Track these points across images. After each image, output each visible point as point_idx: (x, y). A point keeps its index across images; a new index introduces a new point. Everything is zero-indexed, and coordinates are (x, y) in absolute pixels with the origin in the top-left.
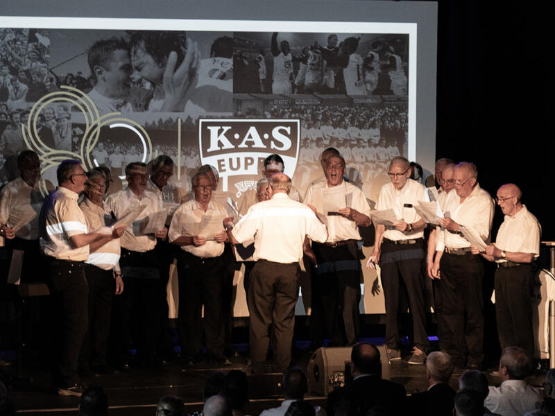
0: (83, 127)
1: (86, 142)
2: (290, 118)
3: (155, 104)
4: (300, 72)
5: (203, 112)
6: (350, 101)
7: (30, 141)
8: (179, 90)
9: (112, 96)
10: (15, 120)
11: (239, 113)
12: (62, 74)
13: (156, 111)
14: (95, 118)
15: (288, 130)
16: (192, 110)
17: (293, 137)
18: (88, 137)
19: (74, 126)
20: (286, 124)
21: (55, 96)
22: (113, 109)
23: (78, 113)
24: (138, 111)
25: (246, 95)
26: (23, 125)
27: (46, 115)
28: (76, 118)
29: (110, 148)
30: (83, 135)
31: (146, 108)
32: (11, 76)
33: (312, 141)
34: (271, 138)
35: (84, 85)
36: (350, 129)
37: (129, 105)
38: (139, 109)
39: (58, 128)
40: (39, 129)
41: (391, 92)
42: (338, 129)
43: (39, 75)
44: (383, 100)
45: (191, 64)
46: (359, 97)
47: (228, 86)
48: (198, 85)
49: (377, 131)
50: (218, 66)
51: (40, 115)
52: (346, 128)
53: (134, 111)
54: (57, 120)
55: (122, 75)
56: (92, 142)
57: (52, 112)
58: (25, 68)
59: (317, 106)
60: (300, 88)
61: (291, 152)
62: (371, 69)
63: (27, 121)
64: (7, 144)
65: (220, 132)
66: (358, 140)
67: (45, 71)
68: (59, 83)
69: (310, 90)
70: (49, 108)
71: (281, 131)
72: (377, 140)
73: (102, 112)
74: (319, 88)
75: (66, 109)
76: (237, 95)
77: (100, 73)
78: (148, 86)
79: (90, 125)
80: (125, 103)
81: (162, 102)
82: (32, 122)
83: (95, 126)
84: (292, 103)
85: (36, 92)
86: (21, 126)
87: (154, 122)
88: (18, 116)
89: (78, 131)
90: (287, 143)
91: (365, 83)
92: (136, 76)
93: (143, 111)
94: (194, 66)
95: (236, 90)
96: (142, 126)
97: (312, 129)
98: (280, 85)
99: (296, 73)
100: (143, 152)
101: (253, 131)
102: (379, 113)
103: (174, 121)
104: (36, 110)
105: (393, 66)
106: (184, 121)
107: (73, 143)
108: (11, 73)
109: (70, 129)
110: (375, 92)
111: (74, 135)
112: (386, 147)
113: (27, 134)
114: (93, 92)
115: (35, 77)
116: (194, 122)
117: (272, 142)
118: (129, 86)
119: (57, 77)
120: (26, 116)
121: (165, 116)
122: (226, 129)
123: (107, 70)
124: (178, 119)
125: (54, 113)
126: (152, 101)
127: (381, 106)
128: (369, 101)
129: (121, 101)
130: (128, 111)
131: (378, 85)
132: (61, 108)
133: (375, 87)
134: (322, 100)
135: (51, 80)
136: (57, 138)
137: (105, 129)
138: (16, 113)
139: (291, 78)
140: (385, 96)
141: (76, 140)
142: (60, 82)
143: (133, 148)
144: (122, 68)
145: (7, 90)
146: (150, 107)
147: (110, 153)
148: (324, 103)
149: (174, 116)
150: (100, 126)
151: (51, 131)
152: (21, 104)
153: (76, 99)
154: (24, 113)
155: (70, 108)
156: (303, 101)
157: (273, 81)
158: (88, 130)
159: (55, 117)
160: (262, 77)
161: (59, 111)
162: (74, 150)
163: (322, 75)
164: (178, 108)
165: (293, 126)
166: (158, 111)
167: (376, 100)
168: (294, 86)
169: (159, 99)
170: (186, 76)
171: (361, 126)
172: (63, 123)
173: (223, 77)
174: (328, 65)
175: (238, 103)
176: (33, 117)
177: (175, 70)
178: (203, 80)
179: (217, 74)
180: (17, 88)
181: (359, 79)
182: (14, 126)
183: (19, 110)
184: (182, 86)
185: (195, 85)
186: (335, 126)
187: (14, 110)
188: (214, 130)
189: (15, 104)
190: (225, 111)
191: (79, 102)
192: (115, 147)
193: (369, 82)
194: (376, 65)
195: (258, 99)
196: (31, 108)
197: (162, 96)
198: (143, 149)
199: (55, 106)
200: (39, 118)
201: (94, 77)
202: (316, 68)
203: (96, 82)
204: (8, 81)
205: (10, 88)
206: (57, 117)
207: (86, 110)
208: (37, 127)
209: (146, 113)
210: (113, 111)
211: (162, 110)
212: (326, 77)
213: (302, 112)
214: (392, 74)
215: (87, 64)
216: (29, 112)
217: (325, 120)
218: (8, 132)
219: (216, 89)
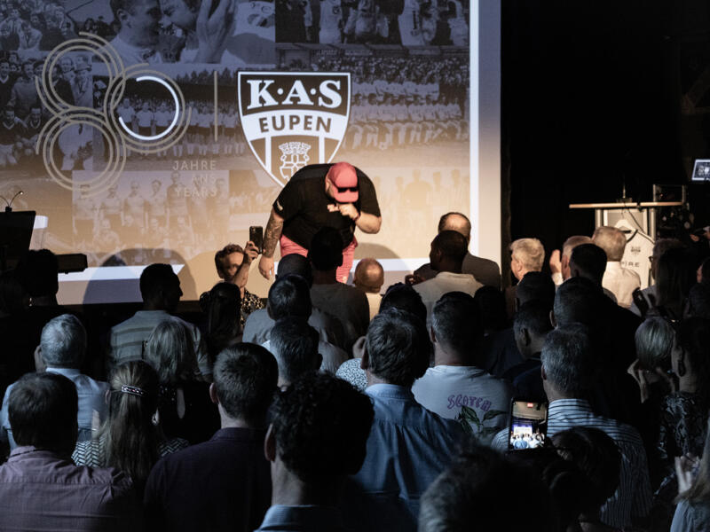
0: (106, 80)
1: (110, 98)
2: (339, 71)
3: (187, 54)
4: (350, 19)
6: (406, 53)
7: (45, 96)
8: (214, 39)
9: (139, 45)
10: (27, 72)
11: (283, 65)
12: (81, 18)
13: (188, 62)
15: (338, 84)
16: (229, 61)
17: (343, 92)
18: (112, 91)
19: (96, 78)
20: (335, 78)
21: (73, 44)
22: (141, 60)
23: (100, 64)
24: (168, 61)
25: (289, 45)
26: (36, 77)
27: (62, 66)
28: (98, 69)
29: (137, 104)
31: (177, 58)
32: (22, 21)
33: (364, 97)
34: (319, 94)
35: (107, 31)
36: (406, 84)
37: (158, 55)
38: (169, 59)
39: (77, 81)
40: (56, 82)
41: (451, 43)
42: (393, 84)
43: (54, 19)
44: (443, 51)
45: (227, 9)
46: (415, 48)
47: (269, 33)
48: (236, 33)
49: (436, 87)
50: (257, 10)
52: (401, 82)
53: (164, 62)
54: (76, 72)
55: (149, 20)
56: (116, 98)
57: (69, 62)
58: (38, 11)
59: (370, 57)
60: (350, 37)
61: (341, 110)
62: (428, 16)
63: (41, 73)
64: (18, 99)
65: (262, 86)
66: (416, 97)
67: (61, 15)
68: (77, 29)
69: (363, 39)
71: (331, 87)
72: (435, 96)
73: (127, 63)
74: (371, 38)
75: (86, 59)
76: (281, 45)
77: (124, 17)
78: (179, 33)
79: (114, 78)
80: (153, 53)
81: (195, 52)
82: (47, 74)
83: (120, 79)
84: (341, 54)
85: (51, 39)
86: (34, 79)
87: (187, 76)
88: (31, 66)
89: (100, 84)
90: (337, 100)
91: (423, 31)
92: (165, 21)
93: (173, 62)
94: (231, 10)
95: (279, 39)
96: (174, 80)
97: (364, 84)
98: (328, 34)
99: (345, 19)
100: (174, 109)
101: (298, 85)
102: (438, 66)
103: (210, 73)
104: (51, 61)
105: (452, 13)
106: (221, 73)
107: (95, 98)
108: (21, 17)
109: (91, 83)
110: (433, 42)
111: (96, 89)
112: (446, 104)
113: (41, 87)
114: (118, 40)
115: (49, 22)
116: (231, 75)
117: (320, 99)
118: (158, 33)
119: (74, 22)
120: (40, 66)
121: (200, 68)
122: (268, 83)
123: (132, 14)
124: (214, 71)
125: (72, 64)
126: (184, 50)
127: (440, 58)
128: (427, 52)
129: (148, 50)
130: (158, 62)
131: (437, 34)
132: (81, 58)
133: (433, 36)
134: (374, 51)
135: (69, 25)
136: (76, 92)
137: (131, 82)
138: (27, 63)
139: (340, 26)
140: (444, 47)
141: (98, 95)
142: (78, 28)
143: (164, 104)
144: (149, 12)
145: (17, 36)
146: (182, 58)
147: (137, 110)
148: (376, 54)
149: (210, 68)
150: (125, 79)
151: (69, 84)
152: (34, 53)
153: (97, 48)
154: (38, 64)
155: (90, 59)
156: (354, 52)
157: (319, 29)
158: (111, 83)
159: (73, 69)
160: (308, 24)
161: (77, 60)
162: (96, 106)
163: (374, 23)
164: (214, 59)
165: (343, 80)
166: (192, 62)
167: (435, 51)
168: (343, 35)
169: (192, 49)
170: (222, 23)
171: (418, 80)
172: (82, 75)
173: (264, 23)
174: (380, 11)
175: (282, 53)
176: (48, 68)
177: (209, 16)
178: (241, 27)
179: (258, 19)
180: (29, 35)
181: (415, 28)
182: (27, 78)
183: (33, 60)
184: (218, 33)
185: (233, 32)
186: (390, 80)
187: (26, 60)
188: (255, 84)
189: (28, 53)
190: (267, 62)
192: (143, 102)
193: (427, 31)
194: (434, 12)
195: (304, 49)
196: (46, 58)
197: (195, 44)
198: (175, 106)
199: (74, 56)
200: (56, 69)
201: (117, 22)
202: (367, 14)
203: (120, 28)
204: (19, 26)
205: (21, 34)
206: (76, 69)
207: (109, 61)
208: (54, 80)
209: (177, 64)
210: (140, 62)
211: (196, 60)
212: (378, 25)
213: (352, 64)
214: (452, 22)
216: (43, 62)
217: (379, 74)
218: (19, 85)
219: (255, 36)
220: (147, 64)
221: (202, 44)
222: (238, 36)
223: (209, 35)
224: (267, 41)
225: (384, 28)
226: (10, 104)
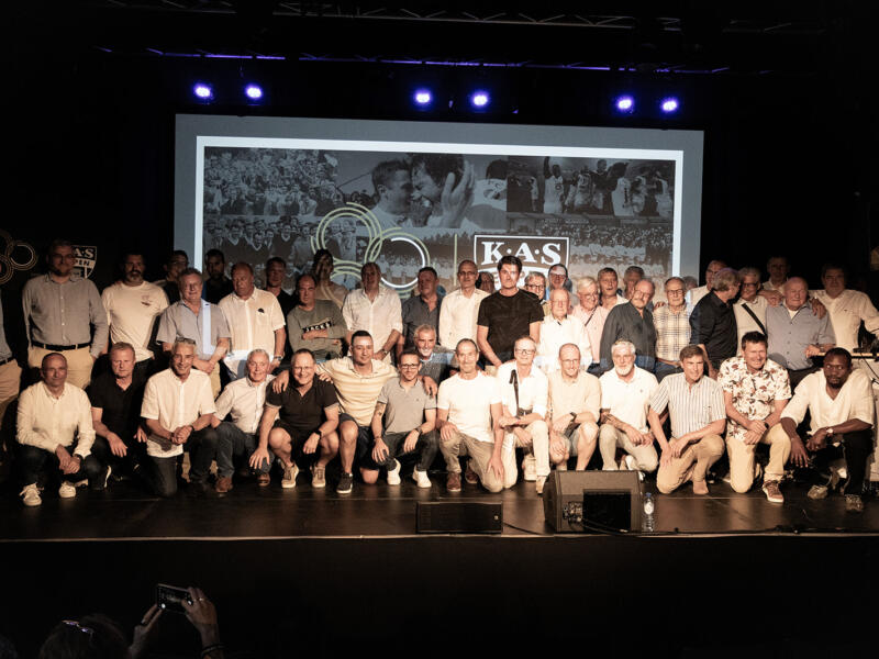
0: (367, 240)
1: (369, 254)
2: (560, 235)
3: (433, 220)
4: (570, 194)
5: (477, 228)
6: (617, 222)
8: (456, 208)
9: (394, 213)
10: (305, 233)
11: (512, 230)
12: (348, 190)
13: (434, 227)
14: (378, 232)
15: (558, 246)
16: (468, 226)
17: (562, 253)
18: (371, 249)
19: (359, 238)
20: (556, 242)
21: (342, 212)
22: (395, 224)
23: (362, 227)
24: (417, 226)
25: (518, 214)
27: (332, 229)
28: (360, 232)
30: (366, 248)
31: (425, 224)
32: (302, 193)
33: (581, 257)
34: (542, 254)
35: (368, 202)
36: (617, 247)
37: (409, 220)
38: (418, 224)
39: (343, 240)
40: (327, 240)
41: (658, 214)
42: (605, 247)
43: (327, 192)
44: (649, 221)
45: (468, 185)
46: (625, 218)
47: (502, 205)
48: (474, 204)
49: (643, 250)
50: (492, 186)
51: (328, 228)
52: (612, 246)
53: (414, 226)
54: (344, 233)
55: (403, 194)
56: (375, 254)
57: (338, 226)
58: (315, 186)
59: (586, 225)
60: (570, 209)
62: (638, 192)
63: (315, 234)
64: (296, 254)
65: (493, 247)
66: (625, 258)
67: (333, 188)
68: (345, 201)
69: (581, 210)
70: (336, 222)
71: (551, 248)
72: (642, 258)
73: (384, 227)
74: (588, 209)
75: (351, 224)
76: (510, 213)
77: (384, 191)
78: (427, 203)
79: (373, 238)
80: (405, 219)
81: (440, 218)
82: (320, 234)
83: (378, 239)
84: (561, 222)
85: (324, 207)
86: (310, 238)
87: (432, 237)
88: (308, 229)
89: (362, 243)
90: (557, 259)
91: (633, 205)
92: (416, 194)
94: (470, 186)
95: (509, 209)
96: (421, 240)
97: (581, 246)
98: (551, 206)
99: (566, 194)
100: (421, 264)
101: (524, 247)
102: (645, 233)
103: (451, 236)
104: (324, 224)
105: (659, 190)
107: (357, 254)
108: (301, 190)
109: (354, 242)
110: (642, 214)
111: (358, 247)
112: (651, 264)
113: (315, 245)
114: (377, 208)
115: (323, 194)
116: (469, 237)
117: (543, 258)
118: (409, 204)
119: (344, 195)
121: (443, 232)
122: (499, 244)
123: (390, 189)
124: (454, 234)
125: (340, 227)
126: (431, 217)
127: (647, 227)
128: (636, 221)
129: (402, 217)
130: (409, 226)
131: (645, 206)
132: (347, 223)
133: (642, 208)
134: (590, 220)
135: (338, 197)
136: (342, 249)
137: (387, 242)
138: (305, 226)
139: (562, 199)
140: (651, 218)
141: (360, 251)
142: (346, 199)
143: (413, 260)
144: (403, 187)
145: (298, 206)
146: (428, 223)
147: (391, 264)
148: (592, 222)
149: (451, 231)
150: (382, 239)
151: (337, 243)
152: (310, 218)
153: (360, 215)
154: (313, 226)
155: (355, 223)
156: (574, 220)
157: (543, 202)
158: (371, 243)
159: (341, 231)
160: (534, 197)
161: (344, 224)
162: (358, 261)
163: (591, 196)
164: (455, 224)
165: (563, 243)
166: (436, 227)
167: (643, 221)
168: (564, 207)
169: (438, 216)
170: (463, 195)
171: (627, 244)
172: (348, 236)
173: (497, 197)
174: (597, 187)
175: (512, 220)
176: (321, 230)
177: (453, 190)
178: (478, 199)
179: (492, 194)
180: (307, 204)
181: (626, 201)
182: (304, 238)
183: (309, 223)
184: (459, 204)
185: (471, 204)
186: (603, 244)
187: (304, 223)
188: (488, 245)
189: (306, 218)
190: (500, 228)
191: (363, 217)
192: (396, 258)
193: (637, 204)
194: (643, 189)
195: (531, 218)
196: (319, 222)
197: (440, 213)
198: (422, 261)
199: (342, 221)
200: (327, 231)
201: (377, 195)
202: (585, 190)
203: (379, 200)
204: (299, 197)
205: (301, 203)
206: (343, 231)
207: (370, 225)
208: (325, 239)
209: (425, 228)
210: (394, 226)
211: (440, 226)
212: (594, 199)
213: (571, 230)
214: (658, 197)
215: (371, 183)
217: (593, 239)
218: (298, 243)
219: (490, 207)
221: (445, 213)
222: (476, 207)
223: (451, 205)
224: (499, 211)
225: (599, 201)
226: (290, 258)
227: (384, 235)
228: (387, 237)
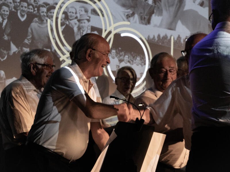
0: (100, 31)
3: (156, 19)
7: (54, 39)
8: (173, 9)
9: (124, 5)
10: (42, 14)
13: (155, 26)
14: (110, 25)
19: (93, 28)
22: (125, 18)
24: (142, 23)
26: (49, 20)
27: (69, 14)
28: (95, 21)
29: (121, 56)
31: (148, 22)
37: (136, 16)
38: (143, 21)
39: (79, 29)
40: (63, 27)
48: (186, 8)
51: (65, 13)
53: (140, 23)
54: (79, 21)
57: (74, 11)
63: (52, 17)
64: (33, 38)
70: (72, 7)
75: (86, 11)
79: (106, 30)
80: (133, 14)
81: (160, 18)
82: (57, 18)
83: (110, 33)
86: (47, 21)
87: (154, 37)
88: (44, 9)
93: (146, 24)
96: (146, 39)
100: (145, 64)
103: (169, 38)
104: (61, 7)
106: (176, 39)
109: (89, 32)
113: (52, 30)
120: (52, 11)
121: (163, 32)
124: (171, 36)
125: (76, 13)
126: (153, 15)
129: (130, 11)
130: (136, 22)
132: (83, 9)
137: (118, 37)
138: (42, 6)
143: (138, 58)
146: (152, 22)
149: (169, 33)
150: (114, 33)
151: (73, 31)
153: (95, 3)
155: (90, 11)
158: (104, 34)
159: (76, 18)
161: (81, 12)
164: (171, 27)
169: (159, 16)
172: (83, 24)
173: (202, 4)
176: (58, 13)
182: (41, 21)
183: (46, 4)
184: (175, 6)
185: (184, 8)
187: (42, 3)
191: (97, 6)
192: (125, 55)
196: (57, 4)
197: (160, 13)
198: (145, 61)
199: (78, 6)
200: (64, 16)
206: (79, 18)
207: (103, 15)
208: (62, 25)
210: (124, 20)
211: (160, 26)
216: (54, 8)
218: (34, 25)
220: (128, 23)
221: (165, 13)
222: (187, 11)
223: (169, 7)
226: (26, 41)
227: (115, 28)
228: (117, 31)
